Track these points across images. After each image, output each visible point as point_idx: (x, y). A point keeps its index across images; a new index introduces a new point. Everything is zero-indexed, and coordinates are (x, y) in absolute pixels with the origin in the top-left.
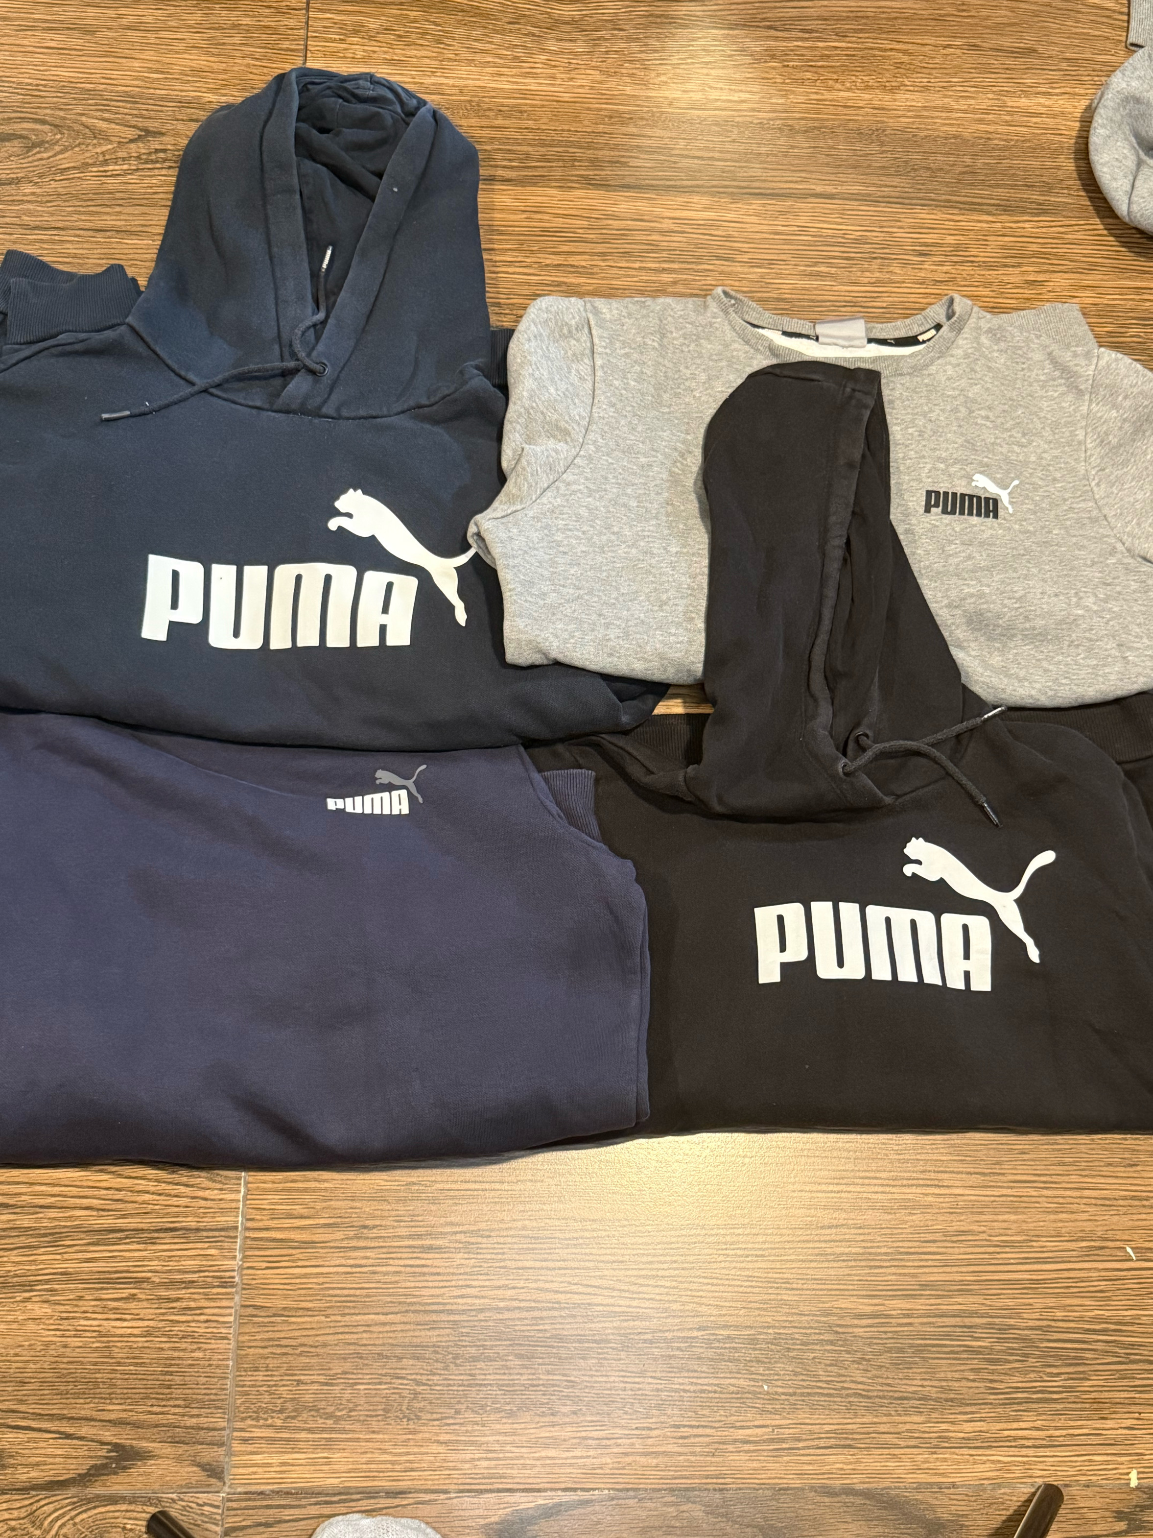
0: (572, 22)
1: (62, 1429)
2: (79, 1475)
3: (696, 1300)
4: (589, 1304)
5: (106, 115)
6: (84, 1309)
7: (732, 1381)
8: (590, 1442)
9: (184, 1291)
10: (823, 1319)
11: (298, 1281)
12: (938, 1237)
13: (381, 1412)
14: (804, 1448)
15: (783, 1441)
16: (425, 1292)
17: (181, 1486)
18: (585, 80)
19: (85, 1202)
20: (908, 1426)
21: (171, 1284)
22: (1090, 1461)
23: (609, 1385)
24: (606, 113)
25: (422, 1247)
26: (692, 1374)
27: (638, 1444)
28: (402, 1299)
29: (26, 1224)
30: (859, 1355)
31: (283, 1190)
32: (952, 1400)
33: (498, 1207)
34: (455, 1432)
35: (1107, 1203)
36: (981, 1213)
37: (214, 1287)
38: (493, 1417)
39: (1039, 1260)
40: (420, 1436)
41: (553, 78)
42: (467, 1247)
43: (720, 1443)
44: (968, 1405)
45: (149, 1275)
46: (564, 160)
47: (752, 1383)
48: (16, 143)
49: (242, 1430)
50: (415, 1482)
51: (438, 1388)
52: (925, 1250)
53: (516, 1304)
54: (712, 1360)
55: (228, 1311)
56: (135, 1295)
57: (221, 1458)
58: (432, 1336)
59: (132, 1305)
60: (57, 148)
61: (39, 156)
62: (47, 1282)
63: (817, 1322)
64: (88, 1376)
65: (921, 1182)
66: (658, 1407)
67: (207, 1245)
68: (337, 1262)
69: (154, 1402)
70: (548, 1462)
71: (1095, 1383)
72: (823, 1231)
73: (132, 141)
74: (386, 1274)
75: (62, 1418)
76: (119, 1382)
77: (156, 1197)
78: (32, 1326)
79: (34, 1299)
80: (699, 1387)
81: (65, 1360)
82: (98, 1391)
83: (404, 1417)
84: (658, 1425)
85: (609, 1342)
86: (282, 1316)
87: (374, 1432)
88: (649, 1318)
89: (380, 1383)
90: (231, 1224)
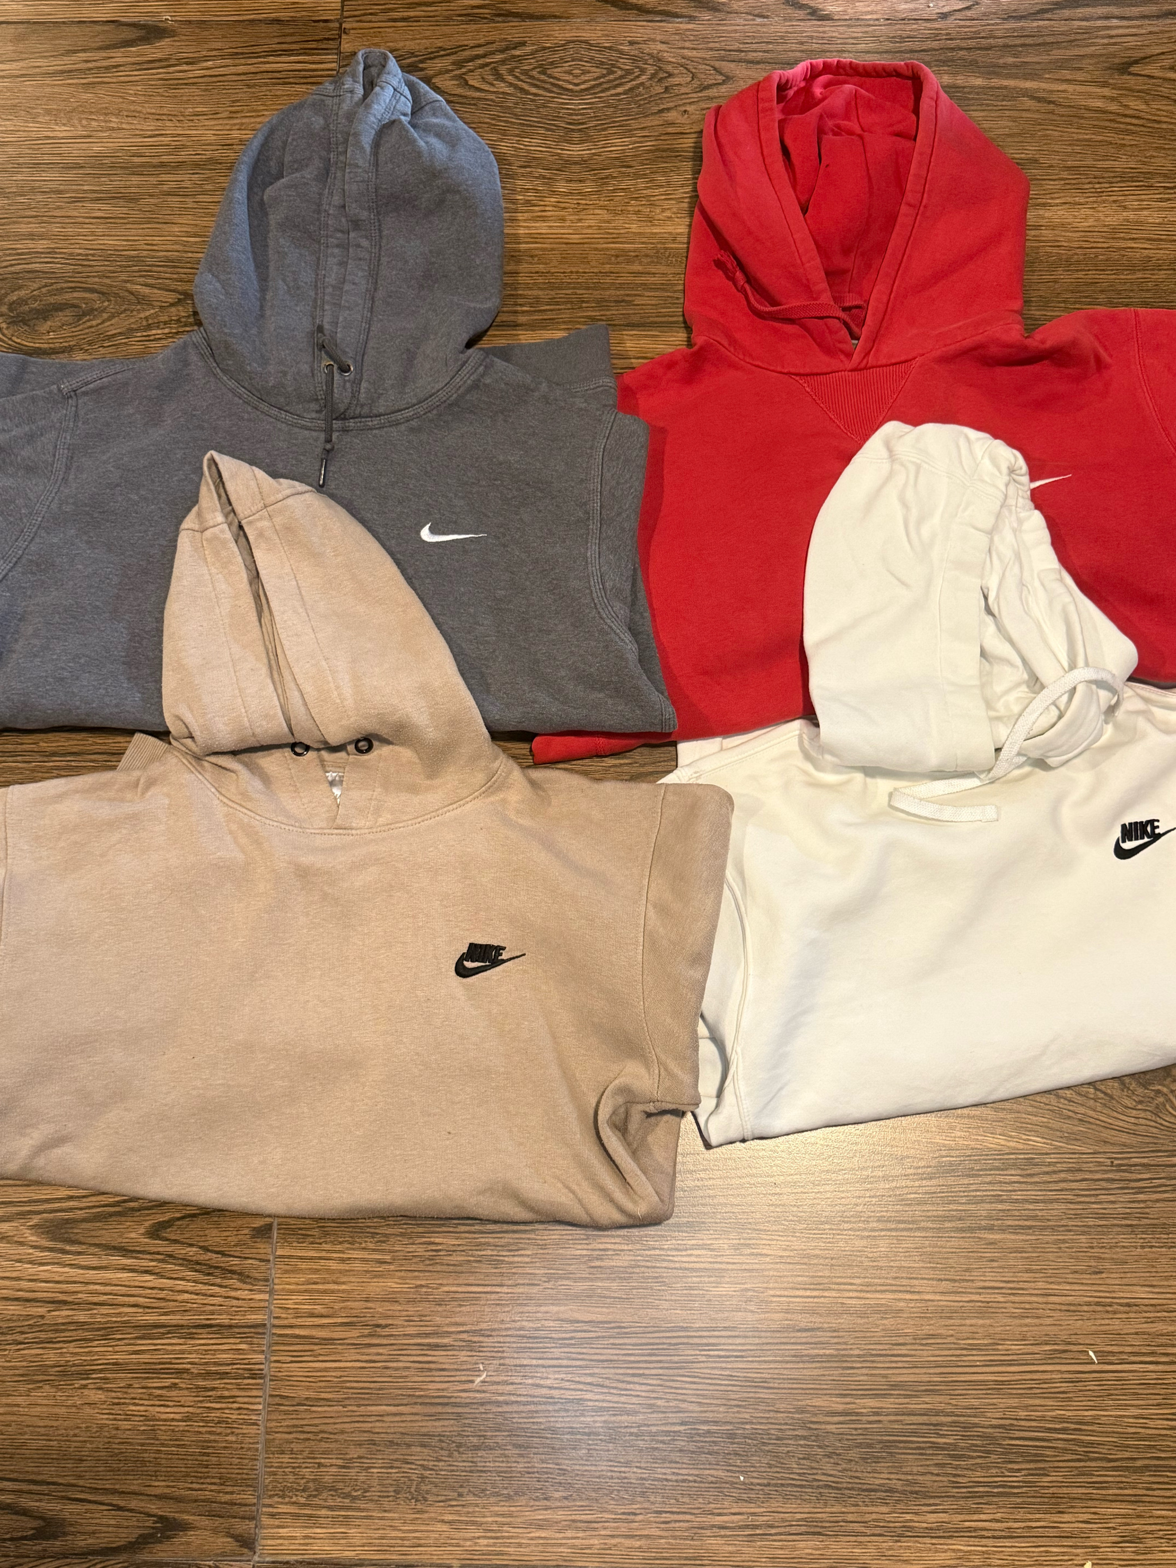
0: (582, 162)
1: (115, 1502)
2: (130, 1542)
3: (680, 1397)
4: (581, 1399)
5: (150, 281)
6: (133, 1396)
7: (712, 1472)
8: (580, 1525)
9: (218, 1382)
10: (797, 1416)
11: (319, 1374)
12: (909, 1340)
13: (392, 1494)
14: (776, 1534)
15: (756, 1527)
16: (431, 1386)
17: (217, 1555)
18: (592, 220)
19: (132, 1300)
20: (874, 1516)
21: (208, 1375)
22: (1047, 1552)
23: (598, 1474)
24: (613, 252)
25: (429, 1345)
26: (674, 1465)
27: (624, 1529)
28: (410, 1392)
29: (82, 1319)
30: (830, 1449)
31: (306, 1291)
32: (916, 1493)
33: (498, 1309)
34: (458, 1513)
35: (1071, 1309)
36: (950, 1318)
37: (245, 1378)
38: (492, 1500)
39: (1002, 1363)
40: (426, 1516)
41: (563, 220)
42: (470, 1346)
43: (698, 1528)
44: (932, 1497)
45: (189, 1366)
46: (572, 302)
47: (730, 1474)
48: (68, 312)
49: (270, 1506)
50: (422, 1557)
51: (443, 1473)
52: (895, 1352)
53: (513, 1398)
54: (693, 1452)
55: (258, 1400)
56: (176, 1384)
57: (252, 1531)
58: (437, 1427)
59: (174, 1393)
60: (105, 316)
61: (89, 324)
62: (101, 1371)
63: (793, 1418)
64: (137, 1455)
65: (894, 1288)
66: (643, 1494)
67: (238, 1341)
68: (354, 1358)
69: (194, 1480)
70: (542, 1541)
71: (1054, 1479)
72: (799, 1334)
73: (172, 305)
74: (397, 1369)
75: (114, 1492)
76: (163, 1461)
77: (196, 1297)
78: (88, 1410)
79: (90, 1386)
80: (680, 1477)
81: (117, 1441)
82: (145, 1469)
83: (413, 1498)
84: (642, 1511)
85: (598, 1434)
86: (305, 1405)
87: (385, 1511)
88: (636, 1413)
89: (391, 1467)
90: (259, 1322)
